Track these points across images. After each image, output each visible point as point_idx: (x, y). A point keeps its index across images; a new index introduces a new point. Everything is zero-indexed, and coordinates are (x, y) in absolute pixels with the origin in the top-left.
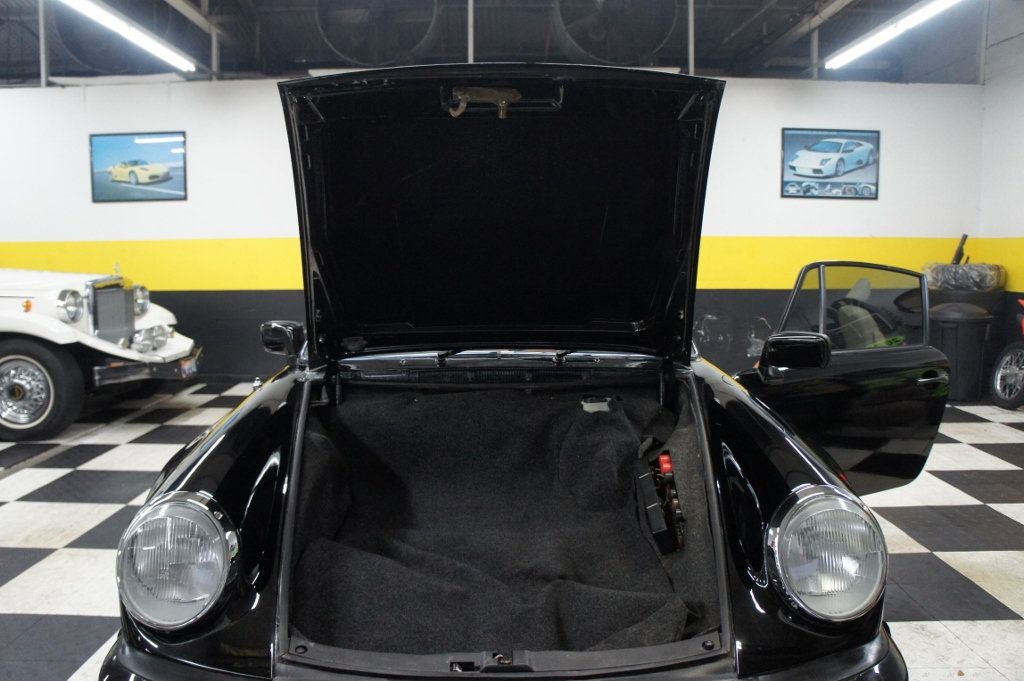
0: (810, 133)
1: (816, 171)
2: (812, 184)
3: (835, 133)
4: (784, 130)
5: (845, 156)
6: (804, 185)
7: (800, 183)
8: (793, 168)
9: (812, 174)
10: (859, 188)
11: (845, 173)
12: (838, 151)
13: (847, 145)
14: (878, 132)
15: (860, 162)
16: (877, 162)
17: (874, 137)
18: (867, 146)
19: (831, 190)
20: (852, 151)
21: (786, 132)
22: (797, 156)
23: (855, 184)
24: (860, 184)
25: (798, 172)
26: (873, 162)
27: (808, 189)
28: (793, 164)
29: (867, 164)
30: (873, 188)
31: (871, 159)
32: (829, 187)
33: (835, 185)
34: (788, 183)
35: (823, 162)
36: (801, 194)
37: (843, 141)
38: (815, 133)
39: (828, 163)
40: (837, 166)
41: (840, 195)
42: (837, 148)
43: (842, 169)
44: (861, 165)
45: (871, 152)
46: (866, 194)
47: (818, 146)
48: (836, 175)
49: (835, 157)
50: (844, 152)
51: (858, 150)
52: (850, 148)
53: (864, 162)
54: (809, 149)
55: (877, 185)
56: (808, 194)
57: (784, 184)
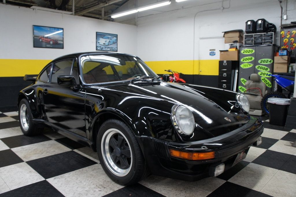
0: (102, 34)
1: (104, 44)
2: (103, 47)
3: (108, 34)
4: (97, 32)
5: (110, 40)
6: (101, 47)
7: (100, 47)
8: (99, 43)
9: (103, 44)
10: (113, 49)
11: (110, 45)
12: (109, 39)
13: (111, 37)
14: (117, 35)
15: (113, 42)
16: (117, 42)
17: (116, 36)
18: (115, 38)
19: (107, 49)
20: (111, 39)
21: (97, 33)
22: (100, 40)
23: (112, 48)
24: (114, 47)
25: (100, 44)
26: (116, 42)
27: (102, 48)
28: (99, 41)
29: (115, 43)
30: (116, 49)
31: (116, 41)
32: (107, 48)
33: (108, 48)
34: (98, 46)
35: (106, 41)
36: (101, 49)
37: (110, 37)
38: (104, 34)
39: (107, 42)
40: (109, 43)
41: (110, 50)
42: (108, 38)
43: (110, 44)
44: (114, 43)
45: (116, 40)
46: (115, 50)
47: (104, 37)
48: (108, 45)
49: (108, 40)
50: (110, 39)
51: (113, 39)
52: (111, 38)
53: (114, 42)
54: (102, 38)
55: (117, 48)
56: (102, 50)
57: (97, 47)
